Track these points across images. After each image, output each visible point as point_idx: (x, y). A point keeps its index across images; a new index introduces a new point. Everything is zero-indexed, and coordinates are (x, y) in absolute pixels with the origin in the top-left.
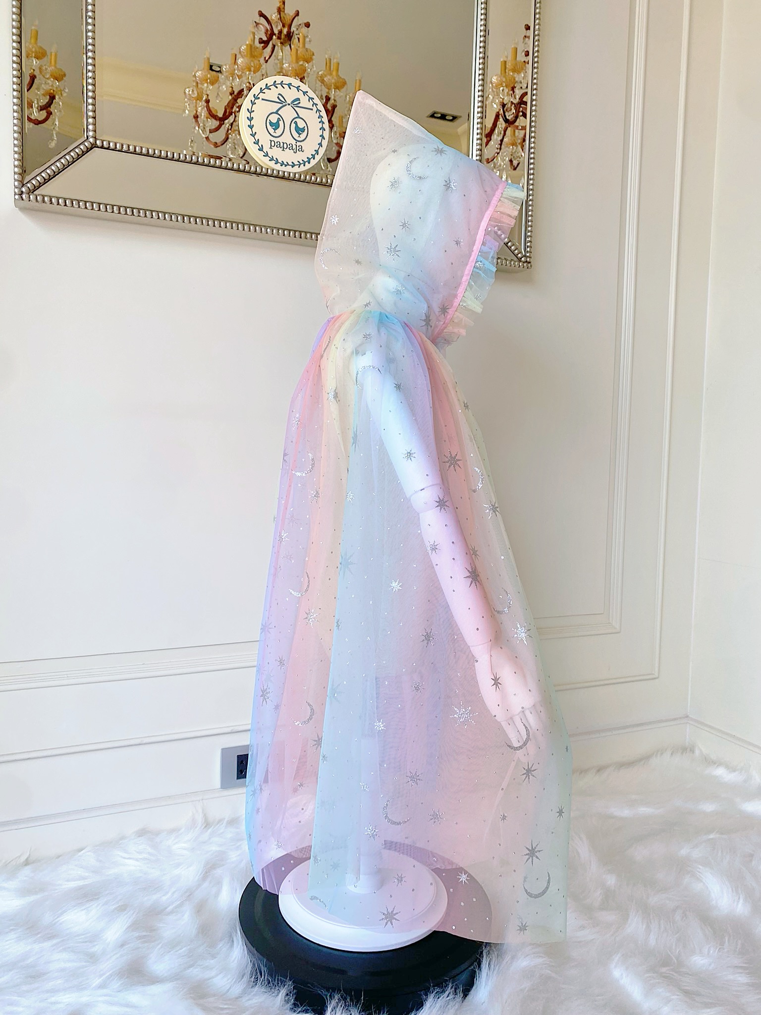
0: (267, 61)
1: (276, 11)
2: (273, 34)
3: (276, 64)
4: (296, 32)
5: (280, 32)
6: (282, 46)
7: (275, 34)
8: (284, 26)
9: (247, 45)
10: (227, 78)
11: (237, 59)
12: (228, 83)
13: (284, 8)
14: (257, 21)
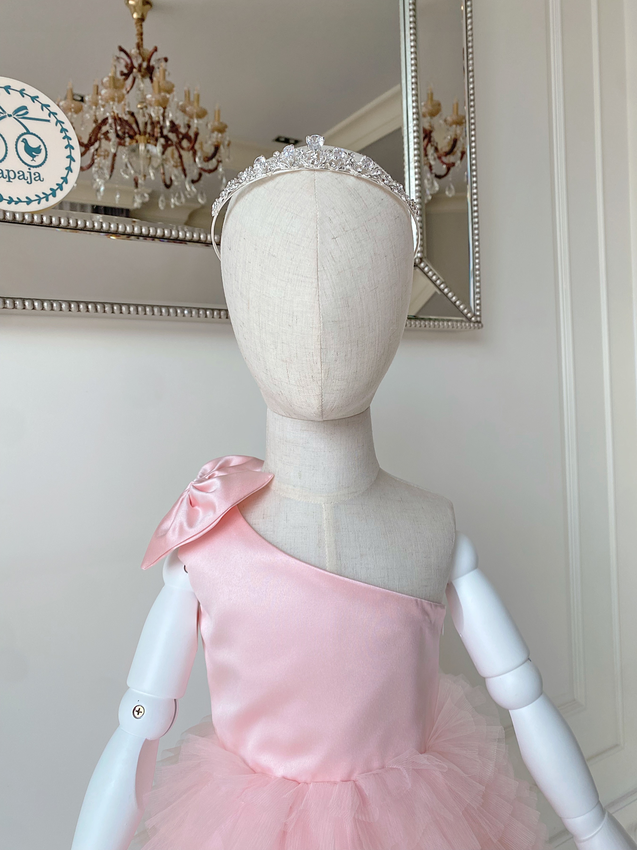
0: (128, 92)
1: (135, 46)
2: (133, 67)
3: (138, 95)
4: (156, 66)
5: (140, 66)
6: (142, 79)
7: (135, 68)
8: (143, 60)
9: (110, 77)
10: (90, 107)
11: (99, 90)
12: (92, 112)
13: (142, 44)
14: (118, 56)
